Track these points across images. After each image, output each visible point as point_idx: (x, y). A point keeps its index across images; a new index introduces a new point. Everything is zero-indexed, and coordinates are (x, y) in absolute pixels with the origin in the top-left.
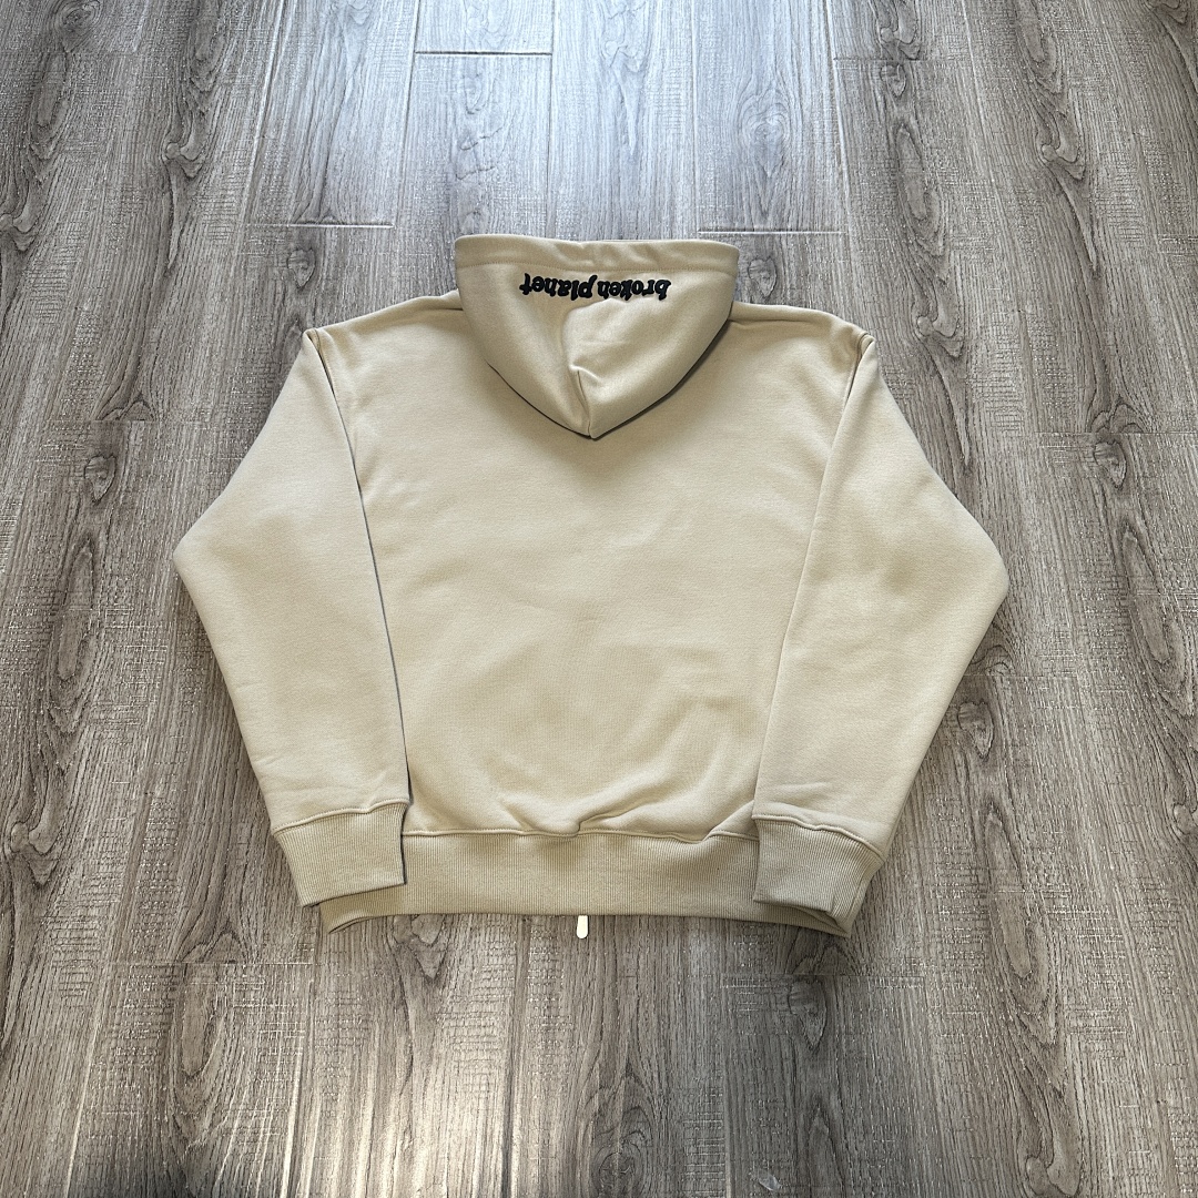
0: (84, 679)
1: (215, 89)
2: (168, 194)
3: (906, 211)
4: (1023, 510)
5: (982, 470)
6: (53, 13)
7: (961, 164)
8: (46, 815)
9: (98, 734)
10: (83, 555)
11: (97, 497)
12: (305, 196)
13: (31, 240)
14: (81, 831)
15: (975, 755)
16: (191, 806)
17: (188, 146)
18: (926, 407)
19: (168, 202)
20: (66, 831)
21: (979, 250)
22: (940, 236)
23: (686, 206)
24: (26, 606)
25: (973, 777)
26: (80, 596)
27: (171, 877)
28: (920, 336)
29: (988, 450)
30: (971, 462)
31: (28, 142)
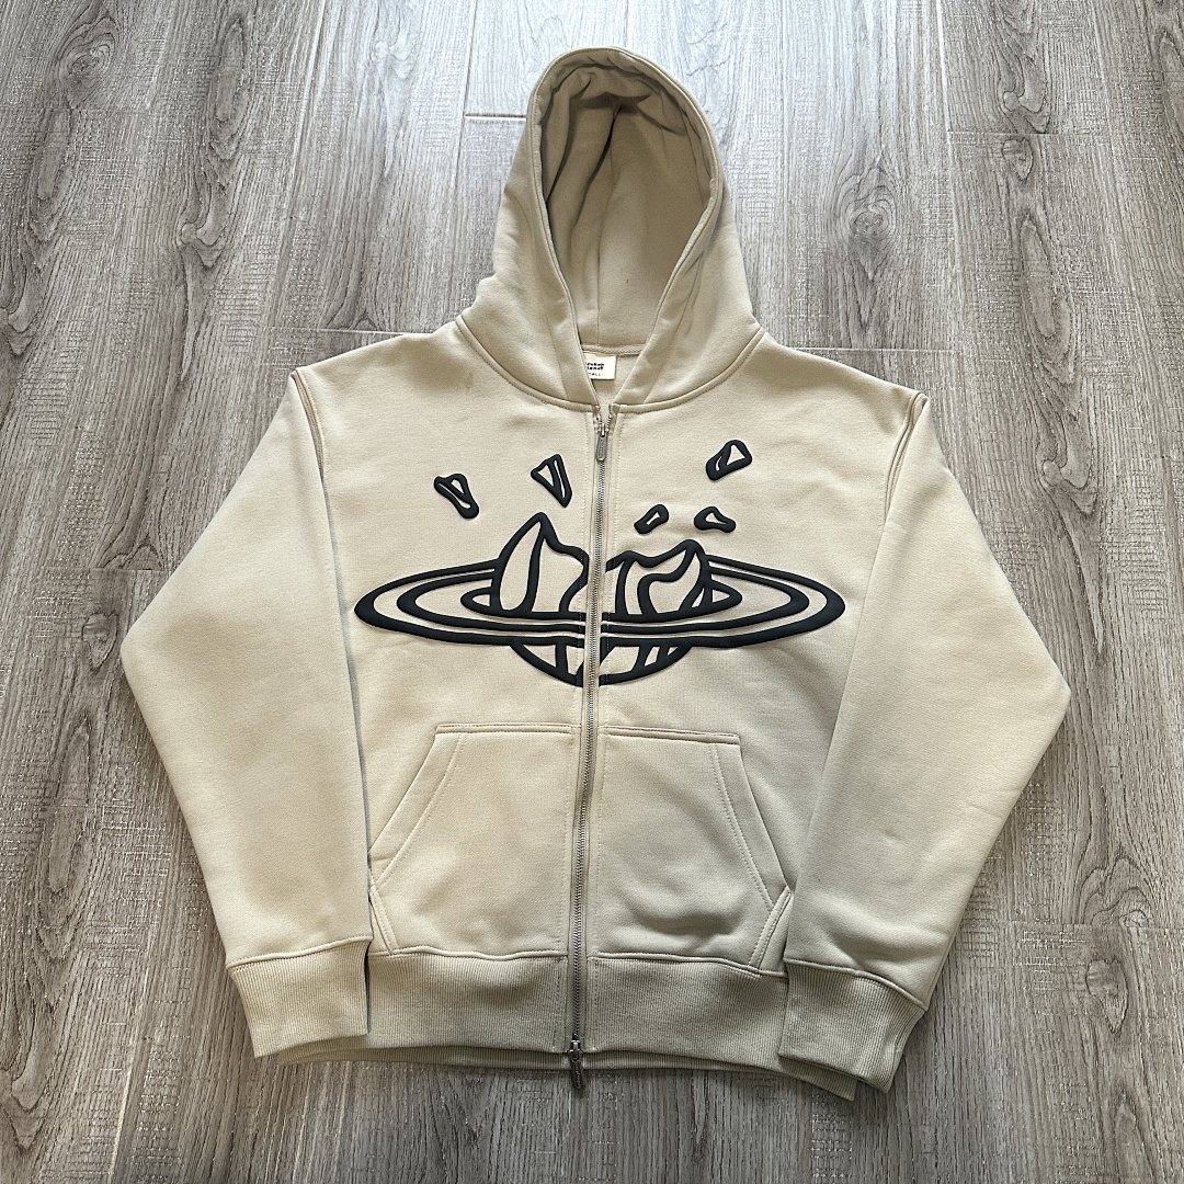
0: (77, 891)
1: (237, 157)
2: (182, 287)
3: (1030, 327)
4: (1165, 713)
5: (1118, 659)
6: (58, 59)
7: (1096, 267)
8: (31, 1060)
9: (91, 962)
10: (79, 736)
11: (96, 664)
12: (337, 295)
13: (27, 341)
14: (70, 1083)
15: (1104, 1027)
16: (194, 1057)
17: (205, 228)
18: (1053, 577)
19: (182, 298)
20: (53, 1083)
21: (1116, 378)
22: (1071, 359)
23: (772, 315)
24: (14, 798)
25: (1103, 1056)
26: (74, 786)
27: (171, 1145)
28: (1045, 485)
29: (1125, 634)
30: (1106, 648)
31: (26, 219)
